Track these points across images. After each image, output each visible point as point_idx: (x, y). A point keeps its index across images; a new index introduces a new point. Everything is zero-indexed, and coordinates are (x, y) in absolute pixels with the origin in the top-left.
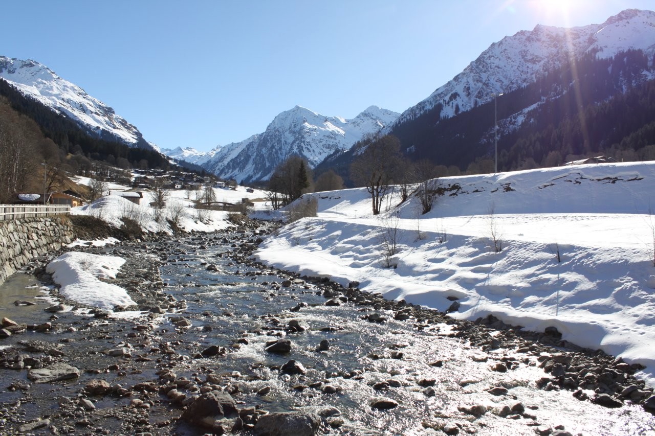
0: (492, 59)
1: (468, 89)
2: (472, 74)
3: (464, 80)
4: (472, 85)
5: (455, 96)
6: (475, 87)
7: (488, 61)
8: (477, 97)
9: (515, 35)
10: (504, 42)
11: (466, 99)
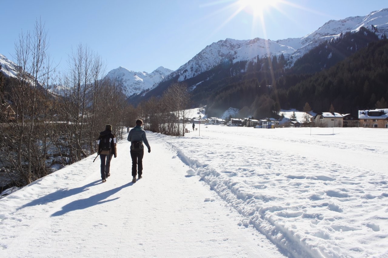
0: (205, 54)
1: (192, 68)
2: (195, 61)
3: (191, 63)
4: (194, 66)
5: (186, 71)
6: (195, 67)
7: (203, 55)
8: (195, 72)
9: (218, 42)
10: (212, 45)
11: (190, 72)
